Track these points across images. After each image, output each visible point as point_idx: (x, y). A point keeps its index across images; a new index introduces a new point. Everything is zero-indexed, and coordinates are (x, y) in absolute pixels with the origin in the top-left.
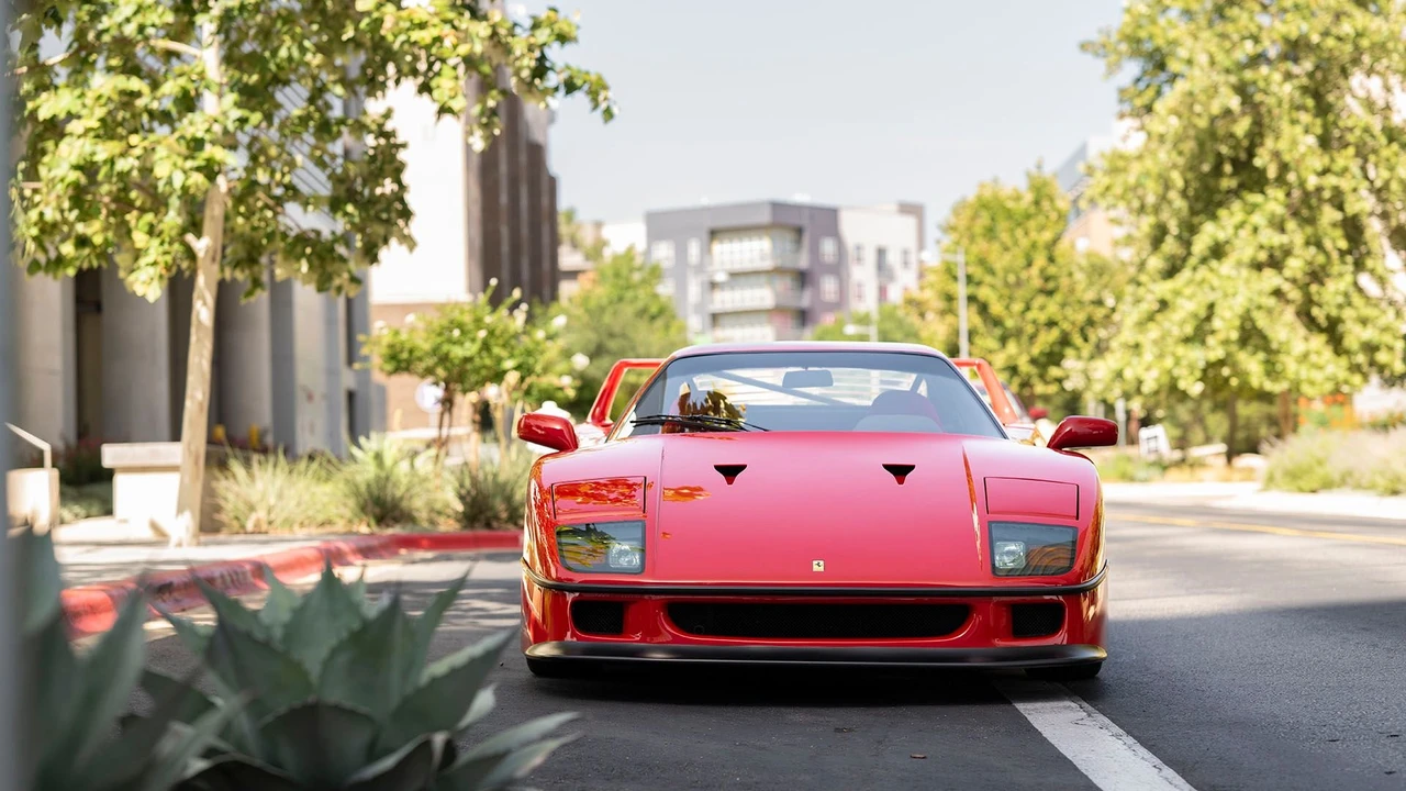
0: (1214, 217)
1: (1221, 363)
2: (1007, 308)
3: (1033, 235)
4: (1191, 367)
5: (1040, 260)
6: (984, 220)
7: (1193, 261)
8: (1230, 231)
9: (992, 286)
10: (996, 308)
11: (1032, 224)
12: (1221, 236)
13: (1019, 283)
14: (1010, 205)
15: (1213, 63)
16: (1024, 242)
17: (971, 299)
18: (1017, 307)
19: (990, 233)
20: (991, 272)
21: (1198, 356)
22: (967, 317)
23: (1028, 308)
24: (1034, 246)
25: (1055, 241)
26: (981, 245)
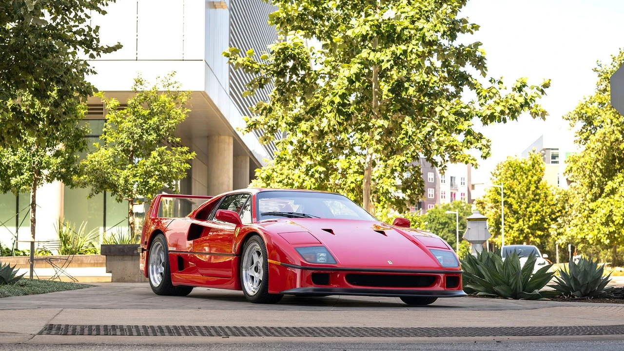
0: (612, 180)
1: (614, 232)
2: (520, 206)
3: (530, 178)
4: (605, 234)
5: (533, 188)
6: (511, 171)
7: (604, 195)
8: (618, 184)
9: (514, 198)
10: (515, 206)
11: (530, 173)
12: (615, 186)
13: (524, 197)
14: (522, 165)
15: (612, 123)
16: (526, 181)
17: (506, 202)
18: (523, 206)
19: (513, 177)
20: (514, 192)
21: (606, 230)
22: (504, 210)
23: (528, 207)
24: (530, 181)
25: (539, 180)
26: (510, 181)
